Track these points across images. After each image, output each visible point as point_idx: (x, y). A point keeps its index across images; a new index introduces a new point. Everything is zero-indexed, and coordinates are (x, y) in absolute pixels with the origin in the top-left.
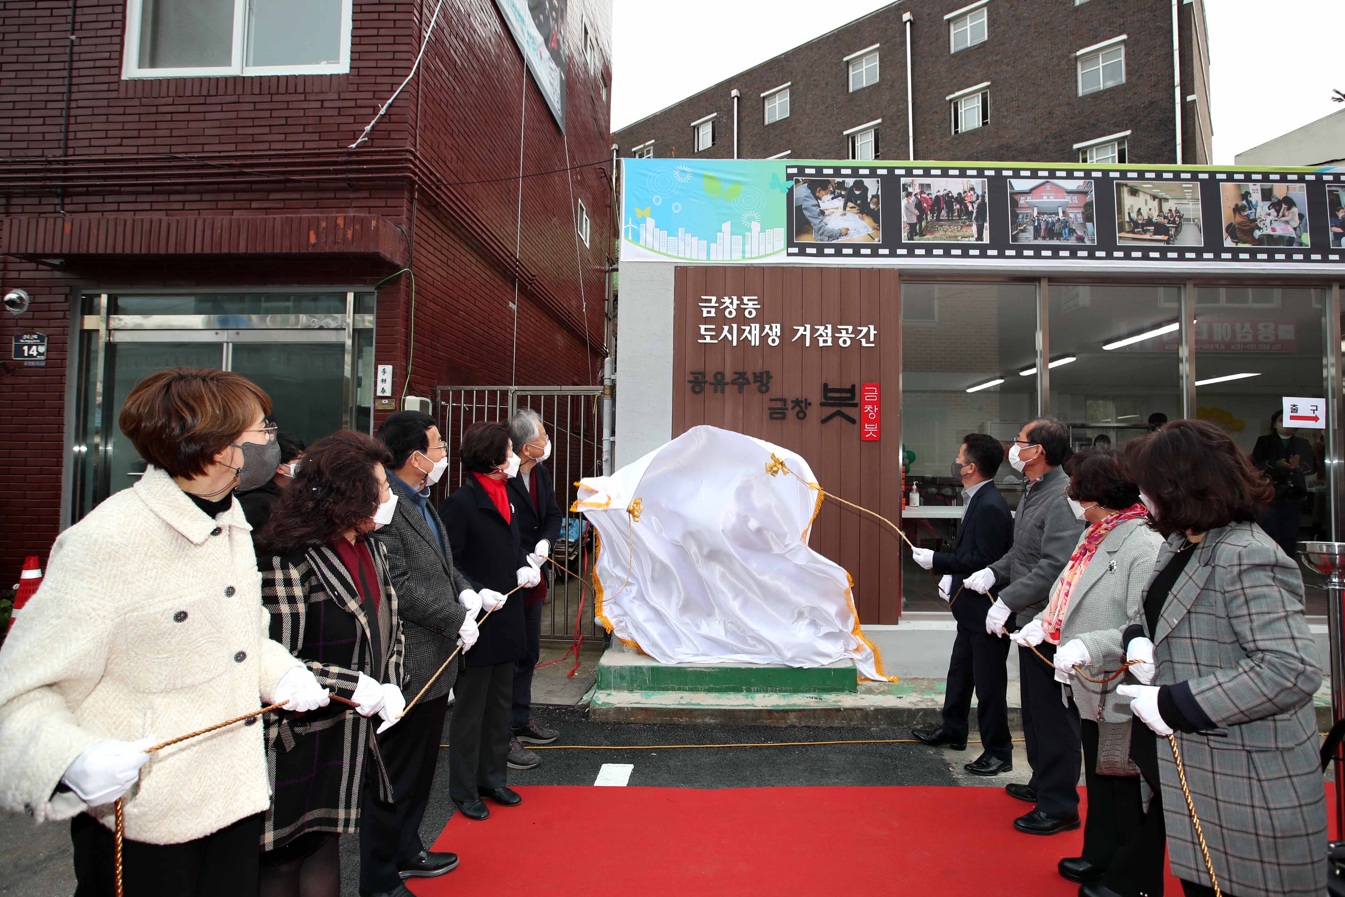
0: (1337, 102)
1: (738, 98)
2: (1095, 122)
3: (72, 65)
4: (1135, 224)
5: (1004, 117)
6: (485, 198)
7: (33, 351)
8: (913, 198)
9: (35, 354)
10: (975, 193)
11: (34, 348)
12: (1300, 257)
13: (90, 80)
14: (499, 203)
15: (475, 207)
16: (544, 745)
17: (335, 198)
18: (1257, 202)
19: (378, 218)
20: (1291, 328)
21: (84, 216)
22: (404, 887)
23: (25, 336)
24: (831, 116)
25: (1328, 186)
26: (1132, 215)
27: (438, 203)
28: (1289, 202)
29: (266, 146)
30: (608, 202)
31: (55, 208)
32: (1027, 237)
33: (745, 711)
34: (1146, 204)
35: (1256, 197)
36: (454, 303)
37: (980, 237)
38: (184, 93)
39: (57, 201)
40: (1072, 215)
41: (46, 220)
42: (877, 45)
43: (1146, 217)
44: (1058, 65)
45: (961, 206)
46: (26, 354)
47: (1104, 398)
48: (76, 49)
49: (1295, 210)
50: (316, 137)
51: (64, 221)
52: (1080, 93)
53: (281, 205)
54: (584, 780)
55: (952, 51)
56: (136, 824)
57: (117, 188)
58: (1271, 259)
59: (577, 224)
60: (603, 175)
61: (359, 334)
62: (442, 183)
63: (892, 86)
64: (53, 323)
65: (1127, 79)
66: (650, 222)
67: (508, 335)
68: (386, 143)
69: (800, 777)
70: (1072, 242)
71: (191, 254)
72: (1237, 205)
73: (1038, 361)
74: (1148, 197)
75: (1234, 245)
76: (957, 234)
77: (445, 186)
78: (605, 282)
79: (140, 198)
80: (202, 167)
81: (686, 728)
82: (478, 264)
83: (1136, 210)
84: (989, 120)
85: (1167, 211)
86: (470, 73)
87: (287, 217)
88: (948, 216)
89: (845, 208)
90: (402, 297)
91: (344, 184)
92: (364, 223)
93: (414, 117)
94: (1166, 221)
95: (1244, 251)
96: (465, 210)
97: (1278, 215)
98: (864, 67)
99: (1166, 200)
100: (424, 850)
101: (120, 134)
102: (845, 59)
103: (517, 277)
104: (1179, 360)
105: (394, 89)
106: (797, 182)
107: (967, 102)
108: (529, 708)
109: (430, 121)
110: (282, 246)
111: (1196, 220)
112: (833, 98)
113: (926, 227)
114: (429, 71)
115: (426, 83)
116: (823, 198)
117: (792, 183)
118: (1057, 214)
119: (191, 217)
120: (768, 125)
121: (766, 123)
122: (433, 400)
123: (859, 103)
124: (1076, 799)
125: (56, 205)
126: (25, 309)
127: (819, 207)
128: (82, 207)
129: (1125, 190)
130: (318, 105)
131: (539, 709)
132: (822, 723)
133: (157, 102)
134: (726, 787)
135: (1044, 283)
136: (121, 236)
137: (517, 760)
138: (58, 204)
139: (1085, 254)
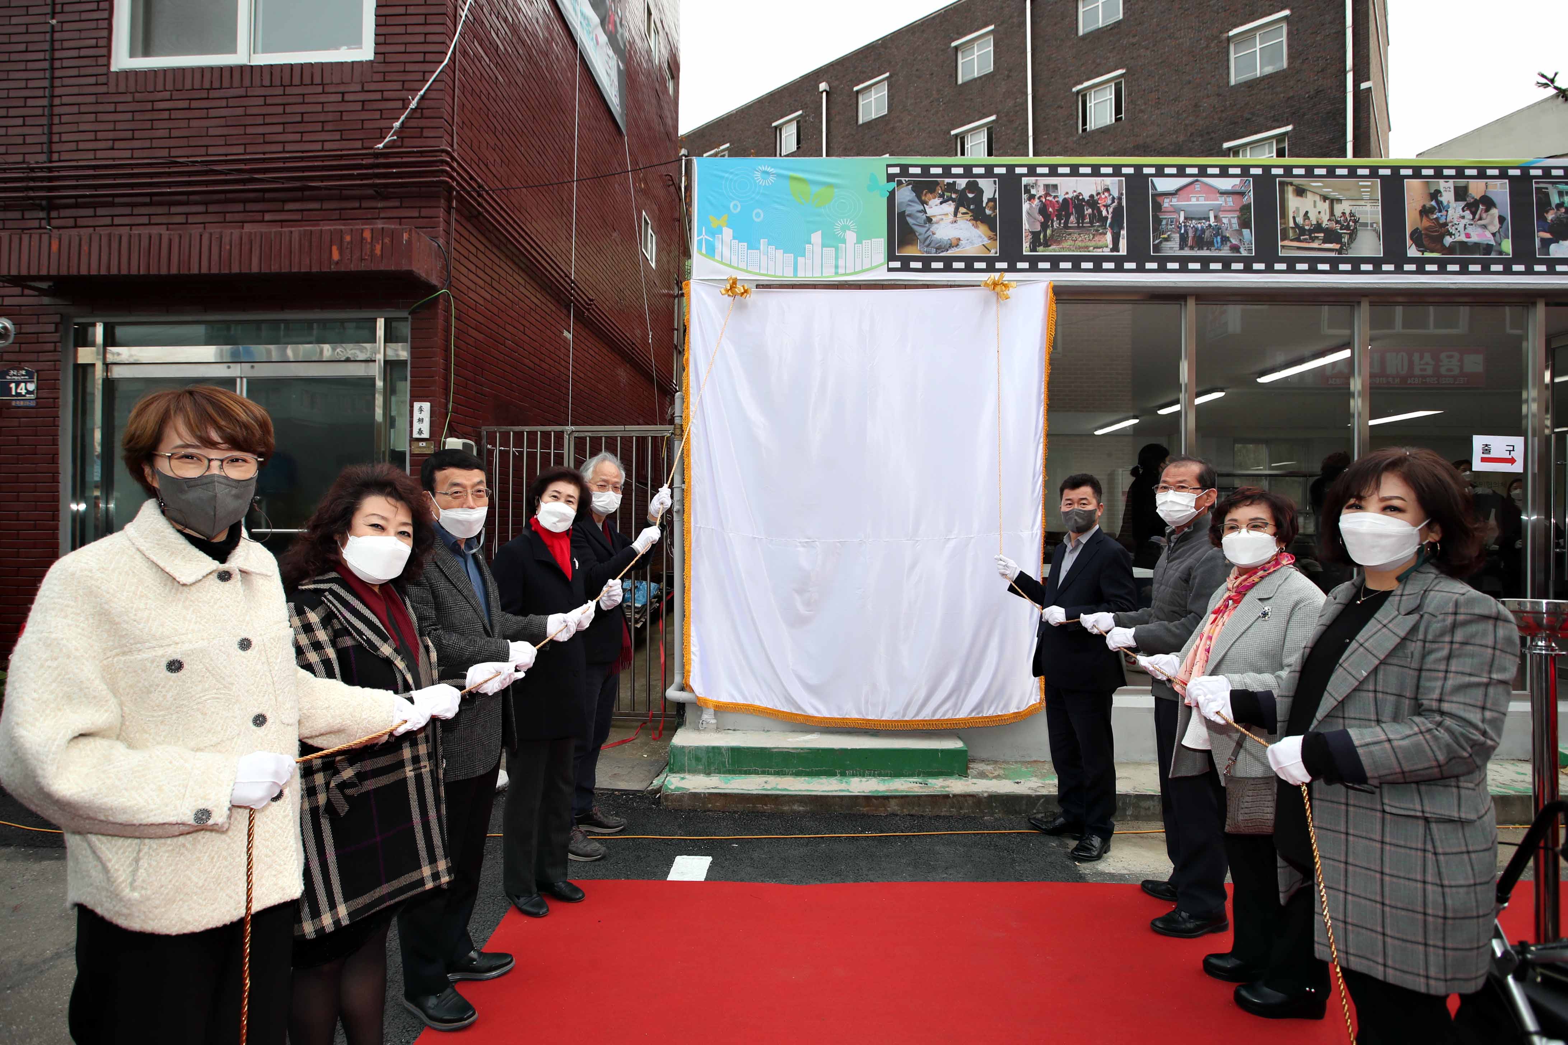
0: (1542, 89)
1: (827, 93)
2: (1250, 116)
3: (53, 54)
4: (1301, 231)
5: (1142, 111)
6: (534, 209)
7: (22, 389)
8: (1036, 201)
9: (24, 392)
10: (1110, 195)
11: (23, 385)
12: (1500, 268)
13: (74, 72)
14: (551, 215)
15: (523, 219)
16: (609, 834)
17: (360, 208)
18: (1449, 202)
19: (410, 230)
20: (1480, 358)
21: (74, 232)
22: (454, 991)
23: (12, 372)
24: (937, 112)
25: (1536, 183)
26: (1297, 220)
27: (480, 213)
28: (1488, 202)
29: (279, 148)
30: (677, 215)
31: (40, 223)
32: (1172, 247)
33: (839, 797)
34: (1315, 207)
35: (1448, 196)
36: (501, 331)
37: (1116, 248)
38: (184, 86)
39: (42, 214)
40: (1225, 221)
41: (30, 237)
42: (992, 27)
43: (1314, 222)
44: (1207, 47)
45: (1093, 211)
46: (14, 393)
47: (1256, 441)
48: (57, 36)
49: (1495, 212)
50: (337, 136)
51: (50, 237)
52: (1233, 82)
53: (298, 216)
54: (655, 874)
55: (1081, 33)
56: (139, 911)
57: (110, 199)
58: (1464, 271)
59: (641, 240)
60: (671, 183)
61: (391, 365)
62: (484, 189)
63: (1008, 76)
64: (43, 357)
65: (1289, 63)
66: (727, 233)
67: (562, 369)
68: (417, 142)
69: (902, 872)
70: (1225, 252)
71: (195, 275)
72: (1424, 206)
73: (1182, 396)
74: (1317, 198)
75: (1419, 255)
76: (1089, 244)
77: (487, 192)
78: (673, 308)
79: (137, 211)
80: (206, 173)
81: (772, 816)
82: (528, 286)
83: (1302, 213)
84: (1123, 115)
85: (1340, 214)
86: (515, 59)
87: (305, 231)
88: (1078, 223)
89: (955, 215)
90: (441, 322)
91: (370, 192)
92: (394, 236)
93: (450, 111)
94: (1338, 227)
95: (1431, 261)
96: (512, 222)
97: (1474, 218)
98: (976, 54)
99: (1339, 201)
100: (475, 950)
101: (111, 135)
102: (953, 44)
103: (572, 302)
104: (1350, 395)
105: (426, 78)
106: (900, 183)
107: (1098, 94)
108: (593, 793)
109: (469, 115)
110: (301, 264)
111: (1375, 225)
112: (938, 91)
113: (1052, 235)
114: (466, 57)
115: (464, 71)
116: (930, 203)
117: (894, 185)
118: (1208, 219)
119: (196, 231)
120: (863, 124)
121: (860, 122)
122: (478, 443)
123: (970, 97)
124: (1224, 896)
125: (41, 219)
126: (11, 340)
127: (926, 213)
128: (71, 222)
129: (1290, 190)
130: (339, 98)
131: (603, 794)
132: (928, 811)
133: (151, 97)
134: (818, 883)
135: (1191, 304)
136: (116, 254)
137: (580, 852)
138: (43, 219)
139: (1240, 266)
